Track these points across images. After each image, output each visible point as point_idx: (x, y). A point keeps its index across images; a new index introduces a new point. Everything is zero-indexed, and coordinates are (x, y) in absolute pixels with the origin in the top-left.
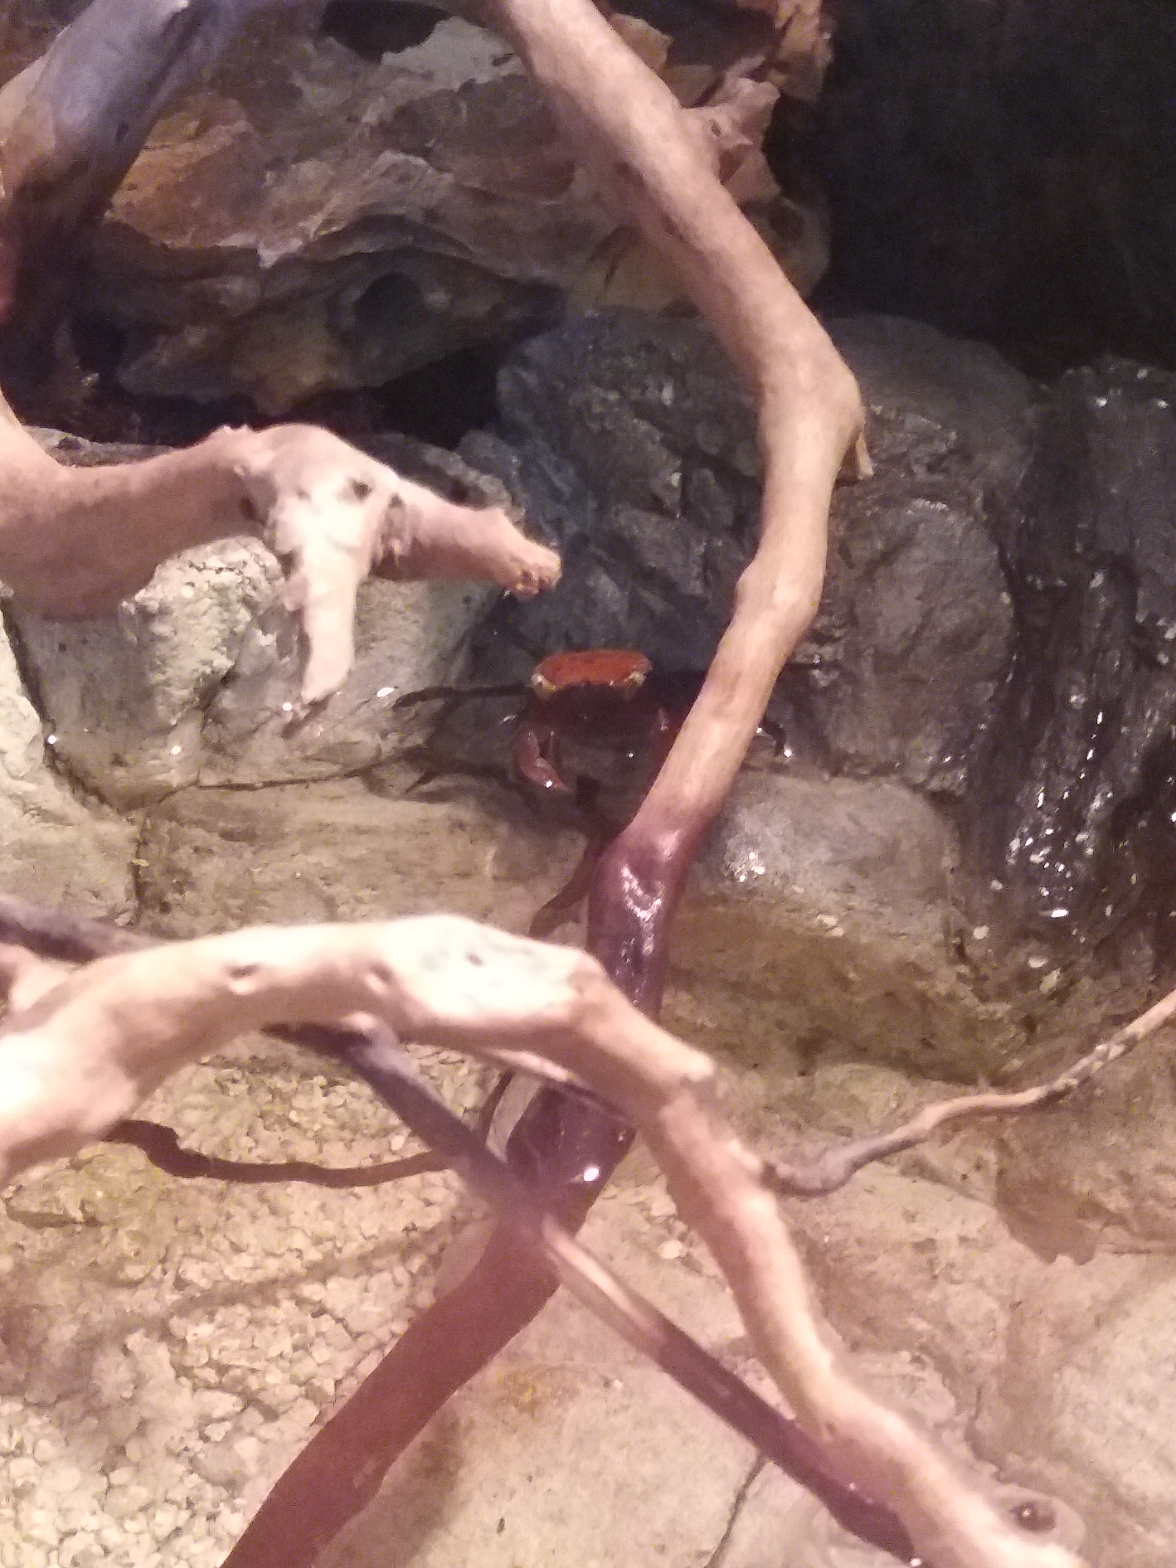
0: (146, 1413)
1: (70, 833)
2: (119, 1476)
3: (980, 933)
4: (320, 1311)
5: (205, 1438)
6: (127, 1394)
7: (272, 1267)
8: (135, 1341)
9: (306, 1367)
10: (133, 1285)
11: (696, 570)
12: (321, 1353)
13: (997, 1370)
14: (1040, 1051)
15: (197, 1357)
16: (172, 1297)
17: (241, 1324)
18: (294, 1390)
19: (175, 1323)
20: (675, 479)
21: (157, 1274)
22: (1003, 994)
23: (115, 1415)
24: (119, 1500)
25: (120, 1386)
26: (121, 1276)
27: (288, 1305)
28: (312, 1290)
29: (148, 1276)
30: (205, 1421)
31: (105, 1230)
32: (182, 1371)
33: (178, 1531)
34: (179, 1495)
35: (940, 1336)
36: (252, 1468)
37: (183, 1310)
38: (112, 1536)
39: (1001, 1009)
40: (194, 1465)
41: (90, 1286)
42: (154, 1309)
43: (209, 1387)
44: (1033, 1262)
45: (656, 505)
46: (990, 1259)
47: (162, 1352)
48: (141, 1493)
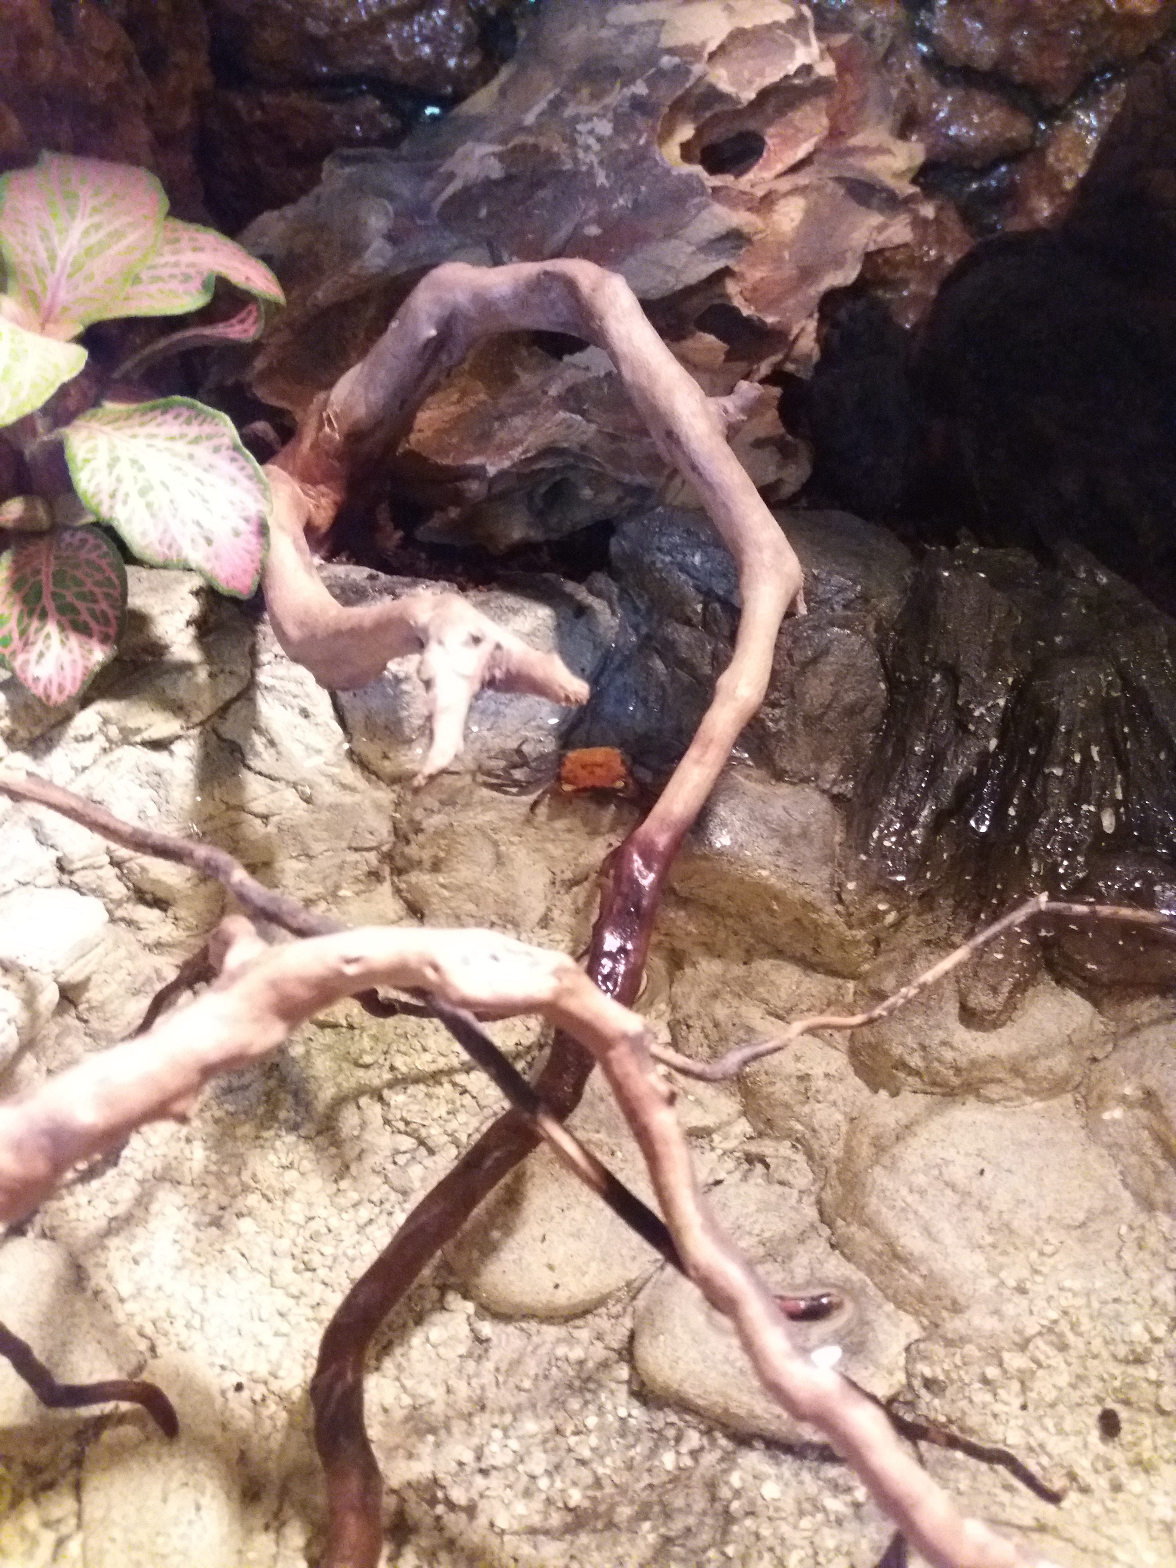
0: (364, 1146)
1: (357, 797)
2: (344, 1184)
3: (851, 886)
4: (464, 1092)
5: (395, 1163)
6: (356, 1133)
7: (442, 1063)
8: (364, 1101)
9: (453, 1125)
10: (367, 1067)
11: (708, 660)
12: (462, 1117)
13: (837, 1162)
14: (881, 959)
15: (395, 1114)
16: (387, 1076)
17: (421, 1096)
18: (446, 1138)
19: (386, 1093)
20: (699, 607)
21: (381, 1061)
22: (862, 925)
23: (347, 1146)
24: (341, 1201)
25: (354, 1128)
26: (361, 1062)
27: (447, 1086)
28: (460, 1078)
29: (376, 1062)
30: (397, 1152)
31: (357, 1032)
32: (387, 1122)
33: (371, 1221)
34: (375, 1198)
35: (808, 1135)
36: (417, 1184)
37: (391, 1085)
38: (334, 1222)
39: (860, 934)
40: (387, 1180)
41: (345, 1065)
42: (376, 1082)
43: (400, 1132)
44: (866, 1092)
45: (688, 622)
46: (841, 1088)
47: (377, 1108)
48: (354, 1196)
